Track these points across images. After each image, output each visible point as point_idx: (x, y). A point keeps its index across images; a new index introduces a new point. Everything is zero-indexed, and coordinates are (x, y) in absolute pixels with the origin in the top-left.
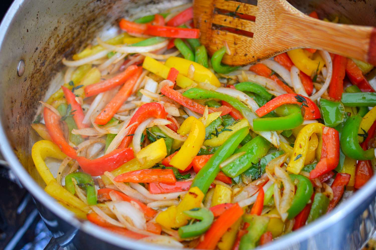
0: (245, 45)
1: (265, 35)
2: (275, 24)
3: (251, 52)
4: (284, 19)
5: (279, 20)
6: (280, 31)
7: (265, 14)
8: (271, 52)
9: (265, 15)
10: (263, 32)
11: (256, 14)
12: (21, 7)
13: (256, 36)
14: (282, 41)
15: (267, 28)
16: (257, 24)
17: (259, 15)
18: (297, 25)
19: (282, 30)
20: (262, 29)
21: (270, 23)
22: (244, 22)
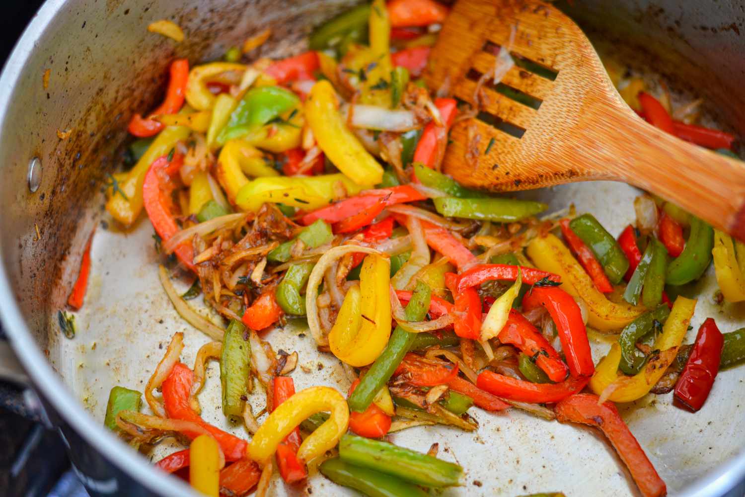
0: (501, 149)
1: (548, 137)
2: (577, 119)
3: (507, 163)
4: (598, 113)
5: (587, 114)
6: (582, 134)
7: (565, 98)
8: (547, 170)
9: (562, 99)
10: (546, 130)
11: (545, 95)
12: (37, 46)
13: (530, 135)
14: (576, 153)
15: (557, 123)
16: (541, 113)
17: (552, 97)
18: (619, 130)
19: (585, 133)
20: (547, 124)
21: (568, 115)
22: (517, 106)
